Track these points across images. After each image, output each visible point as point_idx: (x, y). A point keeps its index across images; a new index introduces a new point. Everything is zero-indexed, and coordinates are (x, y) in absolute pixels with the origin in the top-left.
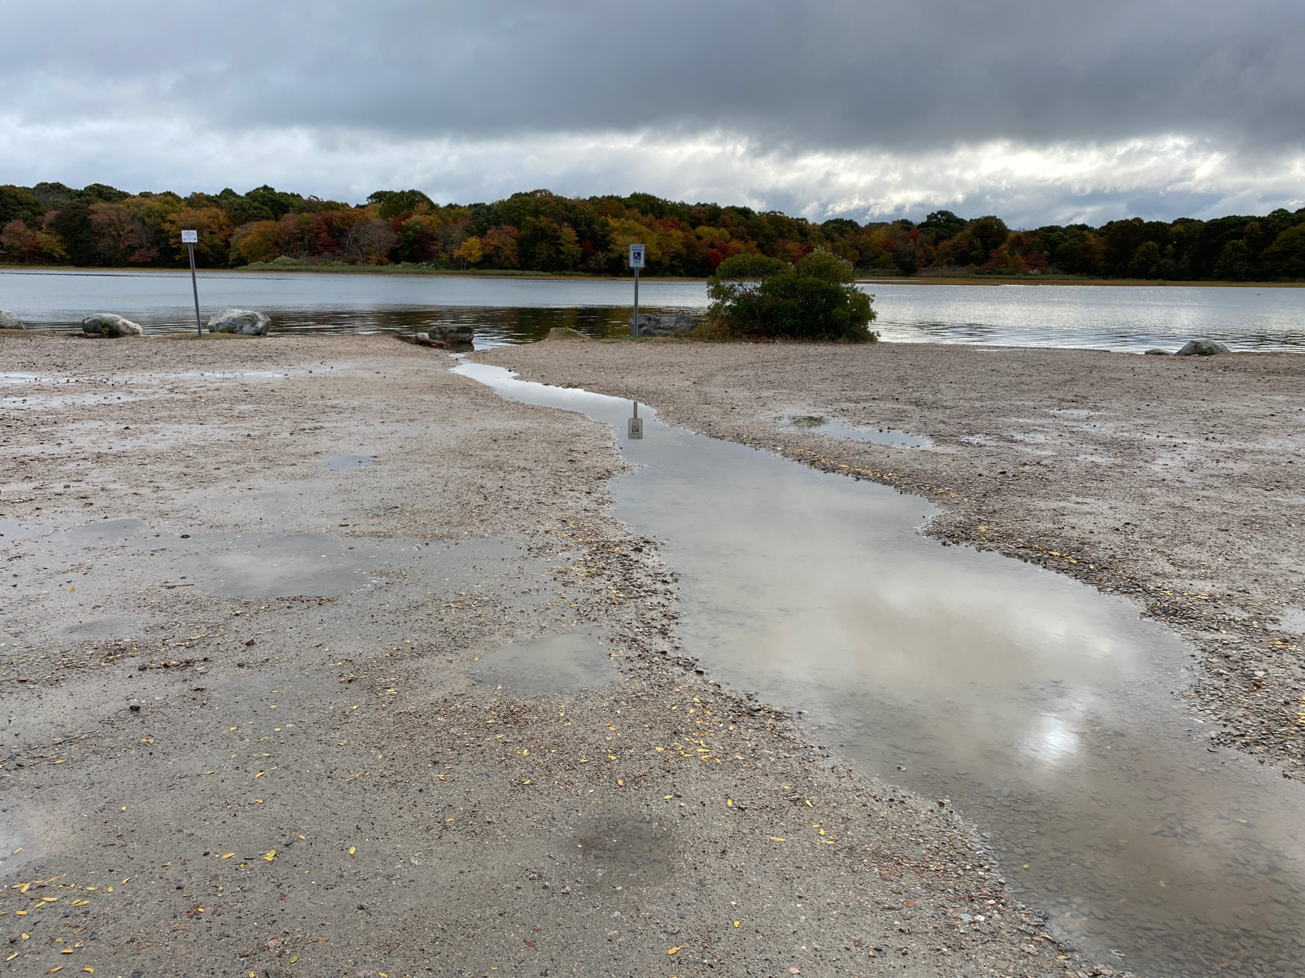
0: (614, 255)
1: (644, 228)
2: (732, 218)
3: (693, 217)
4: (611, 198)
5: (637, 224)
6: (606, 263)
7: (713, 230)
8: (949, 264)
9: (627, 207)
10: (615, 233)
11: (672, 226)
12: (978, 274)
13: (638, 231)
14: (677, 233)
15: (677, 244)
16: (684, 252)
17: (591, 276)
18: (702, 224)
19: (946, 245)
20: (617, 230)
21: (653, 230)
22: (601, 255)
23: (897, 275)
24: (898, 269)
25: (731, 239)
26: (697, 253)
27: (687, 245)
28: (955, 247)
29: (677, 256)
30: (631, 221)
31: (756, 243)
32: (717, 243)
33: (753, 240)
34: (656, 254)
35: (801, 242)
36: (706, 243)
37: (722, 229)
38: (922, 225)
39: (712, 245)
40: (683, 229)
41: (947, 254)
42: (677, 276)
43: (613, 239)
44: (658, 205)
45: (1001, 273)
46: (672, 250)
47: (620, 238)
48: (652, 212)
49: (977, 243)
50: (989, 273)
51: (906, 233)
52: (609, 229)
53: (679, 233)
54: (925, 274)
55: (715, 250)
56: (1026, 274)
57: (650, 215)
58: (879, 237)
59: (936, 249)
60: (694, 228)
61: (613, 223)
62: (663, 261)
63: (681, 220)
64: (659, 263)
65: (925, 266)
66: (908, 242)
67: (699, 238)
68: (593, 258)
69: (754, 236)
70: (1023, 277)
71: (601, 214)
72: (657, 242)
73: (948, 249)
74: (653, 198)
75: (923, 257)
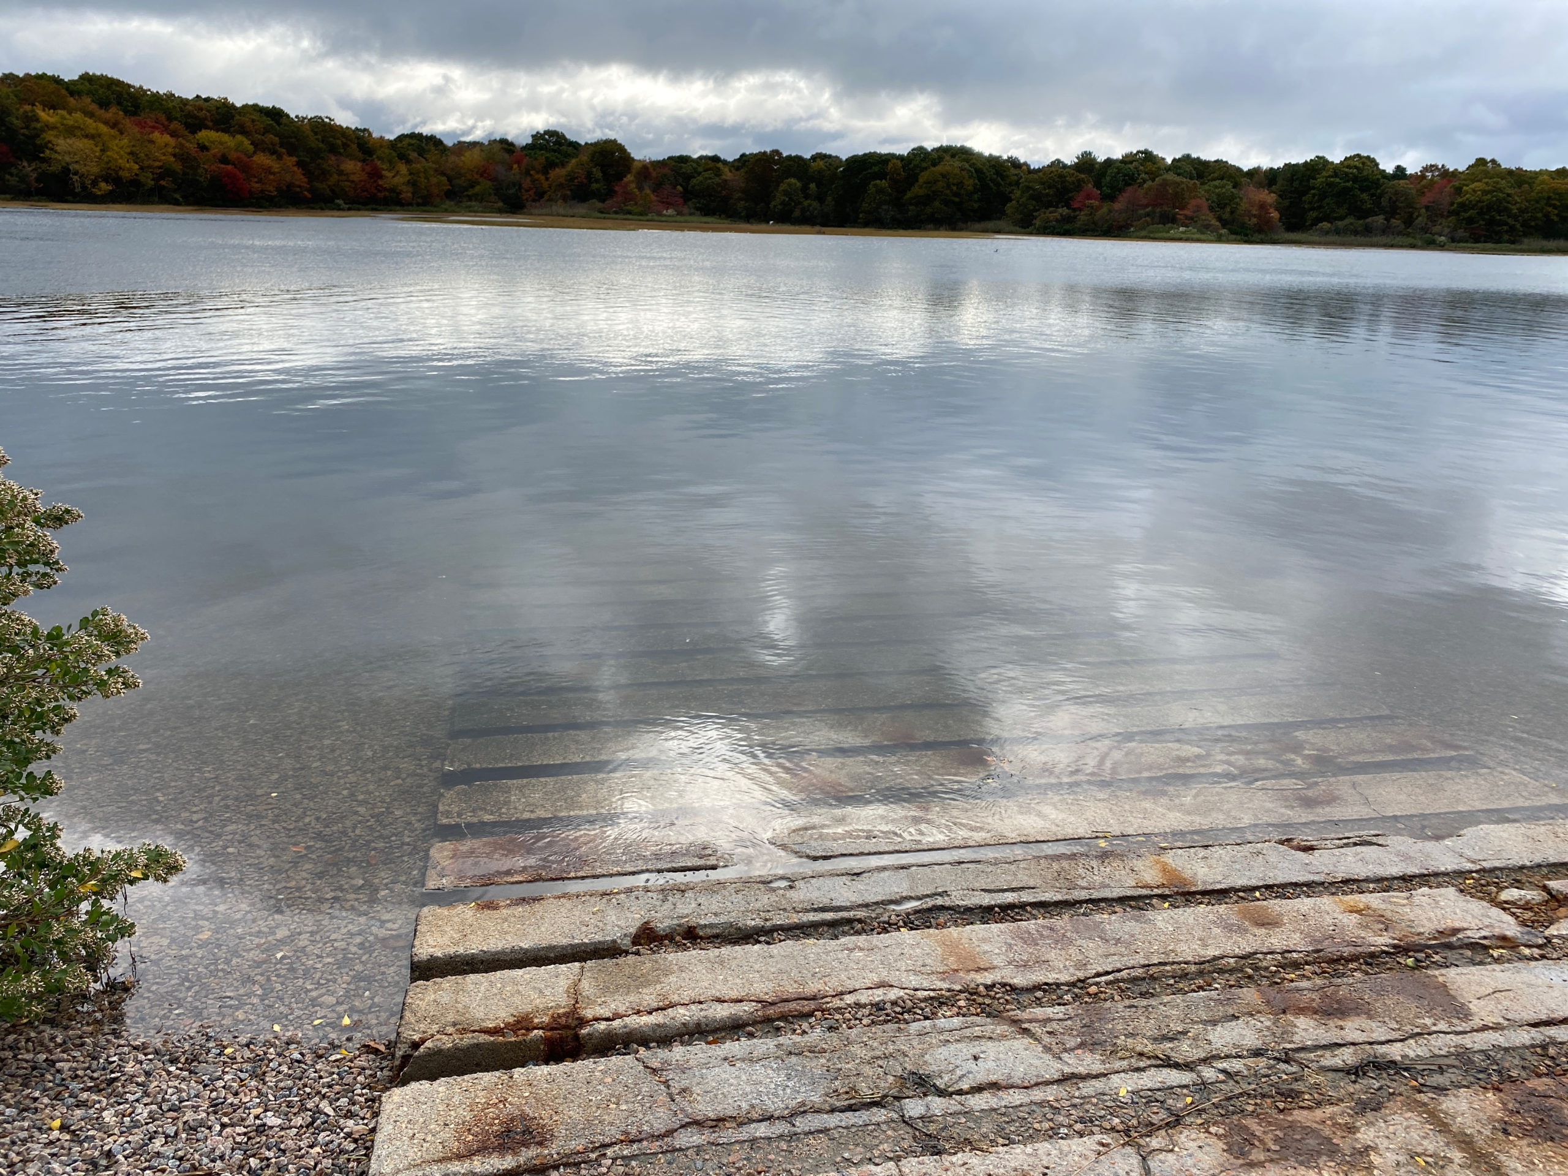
0: (54, 168)
1: (104, 129)
2: (253, 121)
3: (190, 115)
4: (43, 76)
5: (89, 121)
6: (38, 180)
7: (225, 137)
8: (565, 199)
9: (72, 94)
10: (51, 132)
11: (154, 127)
12: (602, 212)
13: (93, 132)
14: (162, 138)
15: (164, 155)
16: (178, 167)
17: (13, 199)
18: (207, 128)
19: (559, 174)
20: (54, 128)
21: (122, 133)
22: (28, 168)
23: (500, 211)
24: (500, 204)
25: (255, 152)
26: (200, 171)
27: (182, 157)
28: (571, 178)
29: (166, 172)
30: (78, 115)
31: (295, 159)
32: (233, 155)
33: (290, 155)
34: (129, 170)
35: (364, 161)
36: (214, 156)
37: (239, 137)
38: (527, 147)
39: (224, 160)
40: (173, 134)
41: (561, 185)
42: (170, 203)
43: (49, 142)
44: (129, 94)
45: (629, 213)
46: (157, 164)
47: (61, 141)
48: (119, 104)
49: (597, 173)
50: (616, 213)
51: (506, 156)
52: (39, 125)
53: (167, 138)
54: (536, 211)
55: (229, 167)
56: (660, 214)
57: (113, 109)
59: (547, 179)
60: (194, 132)
61: (45, 116)
62: (142, 179)
63: (170, 119)
64: (135, 183)
65: (534, 201)
66: (511, 168)
67: (203, 148)
68: (14, 170)
69: (292, 150)
70: (656, 218)
71: (23, 101)
72: (128, 150)
73: (562, 180)
74: (118, 83)
75: (531, 189)
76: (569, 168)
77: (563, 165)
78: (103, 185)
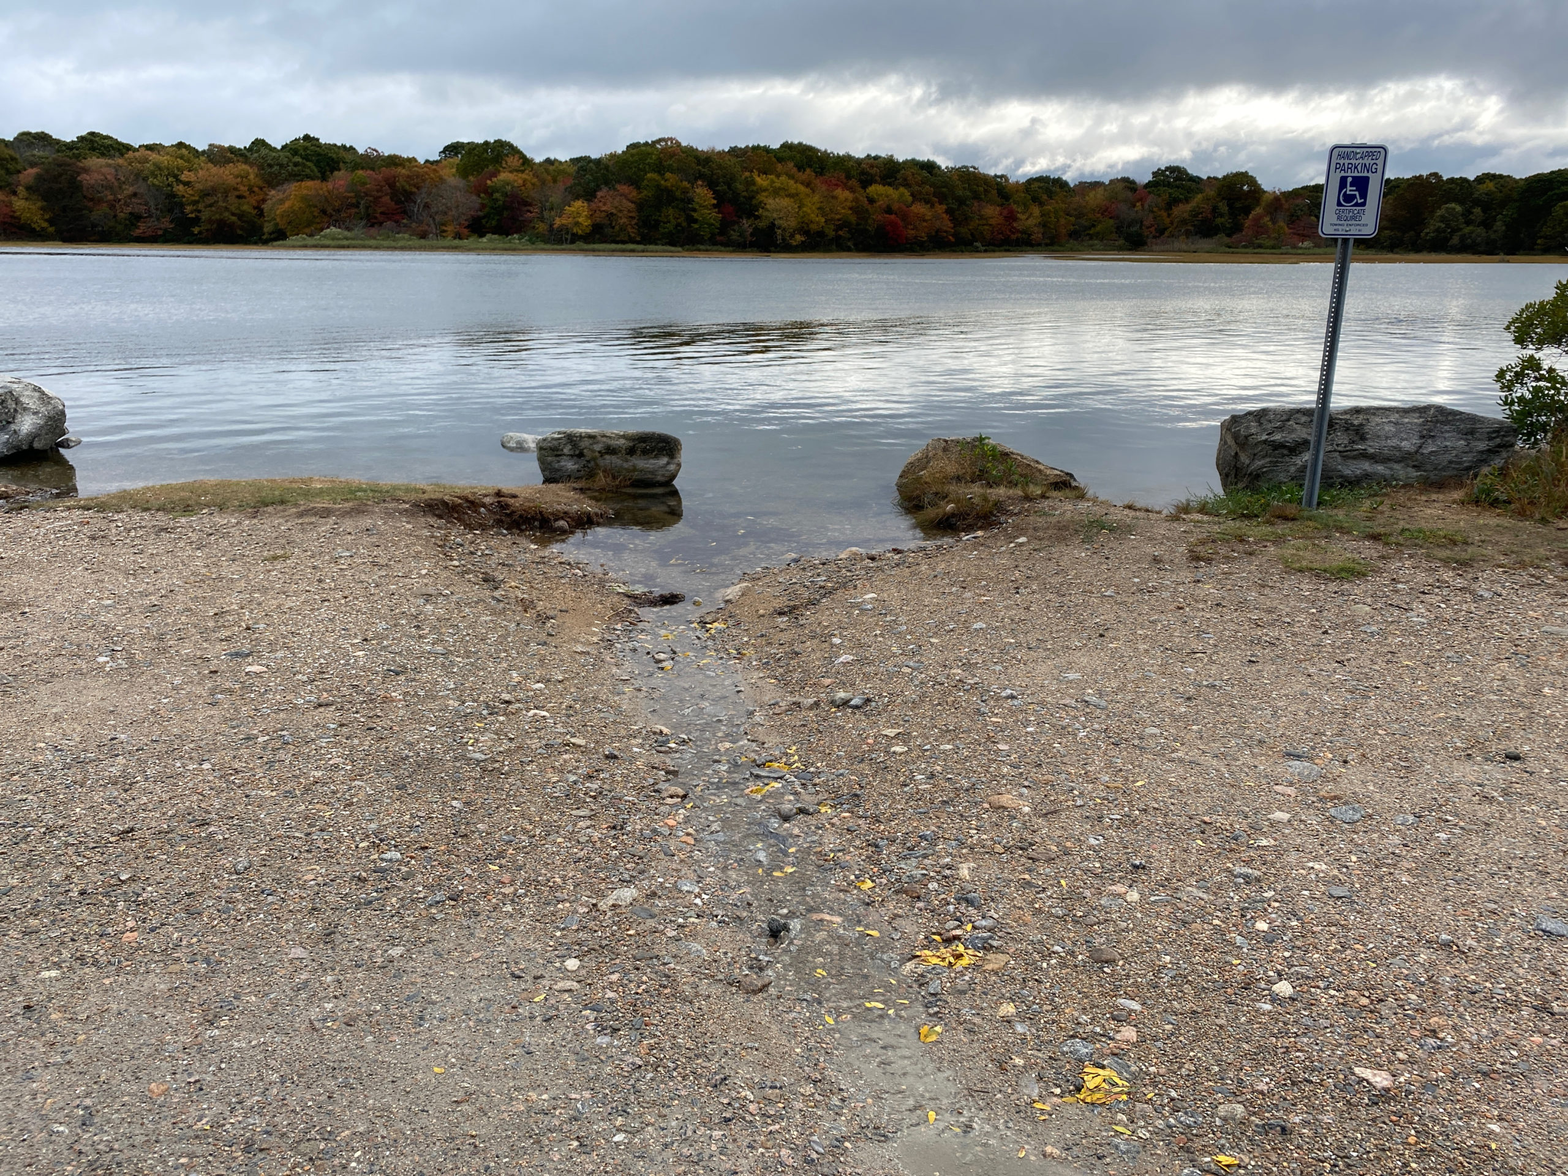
0: (762, 224)
1: (802, 188)
2: (913, 174)
3: (863, 173)
4: (756, 148)
5: (792, 182)
6: (752, 235)
7: (890, 190)
8: (1188, 234)
9: (780, 160)
10: (764, 194)
11: (836, 185)
12: (1230, 247)
13: (794, 191)
14: (842, 194)
15: (843, 208)
16: (853, 219)
17: (734, 251)
18: (876, 182)
19: (1182, 210)
20: (765, 190)
21: (814, 192)
22: (746, 224)
23: (1120, 249)
24: (1121, 242)
25: (913, 202)
26: (870, 221)
27: (857, 210)
28: (1195, 213)
29: (844, 224)
30: (783, 178)
31: (944, 207)
32: (895, 207)
33: (940, 204)
34: (818, 223)
35: (1002, 205)
36: (880, 207)
37: (902, 189)
38: (1148, 185)
39: (889, 210)
40: (852, 190)
41: (1184, 222)
42: (844, 251)
43: (761, 202)
44: (818, 157)
45: (1260, 246)
46: (838, 217)
47: (770, 201)
48: (810, 166)
49: (1223, 207)
50: (1245, 247)
51: (1130, 194)
52: (755, 188)
53: (847, 194)
54: (1158, 248)
55: (893, 217)
56: (1294, 247)
57: (808, 171)
58: (1094, 199)
59: (1169, 215)
60: (864, 187)
61: (761, 181)
62: (827, 231)
63: (849, 177)
64: (821, 234)
65: (1155, 237)
66: (1134, 206)
67: (871, 201)
68: (736, 227)
69: (942, 198)
70: (1291, 251)
71: (746, 169)
72: (818, 205)
73: (1186, 215)
74: (810, 149)
75: (1152, 225)
76: (1193, 204)
77: (1187, 200)
78: (798, 237)
